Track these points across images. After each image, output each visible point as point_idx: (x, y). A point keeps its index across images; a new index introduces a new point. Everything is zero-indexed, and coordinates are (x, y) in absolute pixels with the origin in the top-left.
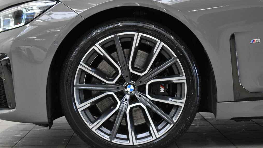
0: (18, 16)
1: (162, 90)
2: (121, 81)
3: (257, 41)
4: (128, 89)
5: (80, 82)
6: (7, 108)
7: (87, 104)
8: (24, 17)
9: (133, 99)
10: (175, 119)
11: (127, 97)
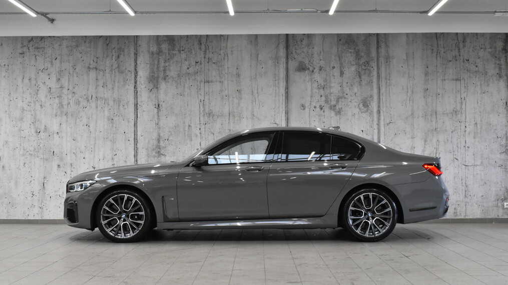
0: (82, 185)
1: (136, 217)
2: (120, 213)
3: (172, 199)
4: (123, 216)
5: (104, 213)
6: (76, 222)
7: (106, 222)
8: (84, 187)
9: (124, 220)
10: (140, 229)
11: (122, 219)
